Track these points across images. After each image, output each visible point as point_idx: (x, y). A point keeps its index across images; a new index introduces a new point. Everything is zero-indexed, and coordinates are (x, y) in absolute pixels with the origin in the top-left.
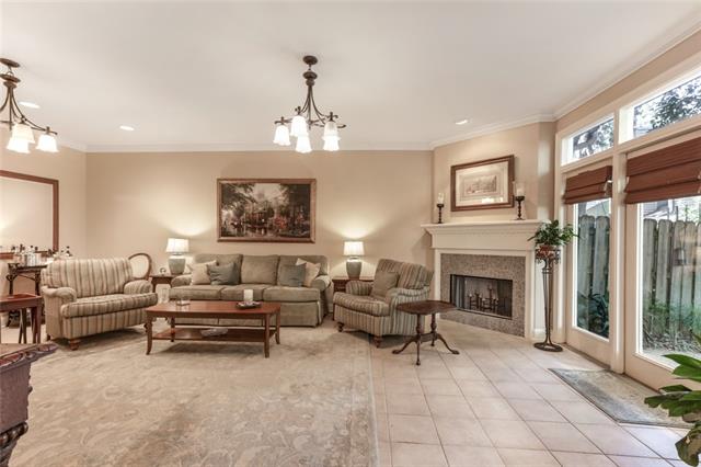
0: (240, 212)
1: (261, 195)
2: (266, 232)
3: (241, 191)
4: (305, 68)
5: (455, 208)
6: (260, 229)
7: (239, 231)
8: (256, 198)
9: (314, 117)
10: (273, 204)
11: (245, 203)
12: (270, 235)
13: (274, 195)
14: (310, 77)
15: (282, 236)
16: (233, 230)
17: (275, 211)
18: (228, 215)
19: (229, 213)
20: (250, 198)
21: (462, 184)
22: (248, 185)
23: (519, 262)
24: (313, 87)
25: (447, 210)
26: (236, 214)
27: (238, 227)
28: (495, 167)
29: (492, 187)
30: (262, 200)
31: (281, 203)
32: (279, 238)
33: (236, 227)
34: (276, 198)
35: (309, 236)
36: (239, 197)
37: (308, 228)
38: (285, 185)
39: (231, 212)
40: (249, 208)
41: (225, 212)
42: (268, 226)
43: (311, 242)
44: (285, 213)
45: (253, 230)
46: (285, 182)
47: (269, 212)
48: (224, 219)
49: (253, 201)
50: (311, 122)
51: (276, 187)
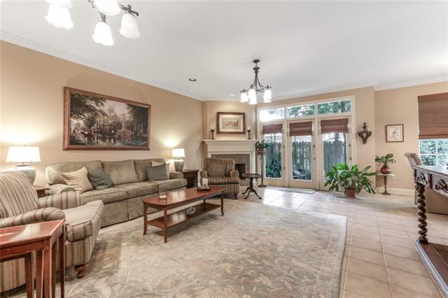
0: (90, 123)
1: (111, 110)
2: (115, 142)
3: (93, 103)
4: (254, 65)
5: (219, 132)
6: (110, 139)
7: (89, 139)
8: (107, 112)
9: (259, 88)
10: (122, 119)
11: (96, 115)
12: (118, 144)
13: (121, 112)
14: (256, 69)
15: (128, 145)
16: (82, 139)
17: (123, 125)
18: (78, 124)
19: (78, 123)
20: (101, 111)
21: (223, 122)
22: (99, 99)
23: (247, 156)
24: (258, 74)
25: (215, 133)
26: (86, 124)
27: (89, 136)
28: (238, 116)
29: (236, 124)
30: (113, 114)
31: (128, 119)
32: (126, 146)
33: (86, 136)
34: (124, 115)
35: (147, 145)
36: (90, 109)
37: (146, 139)
38: (130, 106)
39: (81, 122)
40: (100, 120)
41: (74, 122)
42: (116, 136)
43: (149, 149)
44: (130, 127)
45: (104, 139)
46: (131, 103)
47: (117, 125)
48: (73, 128)
49: (104, 114)
50: (257, 91)
51: (124, 106)
